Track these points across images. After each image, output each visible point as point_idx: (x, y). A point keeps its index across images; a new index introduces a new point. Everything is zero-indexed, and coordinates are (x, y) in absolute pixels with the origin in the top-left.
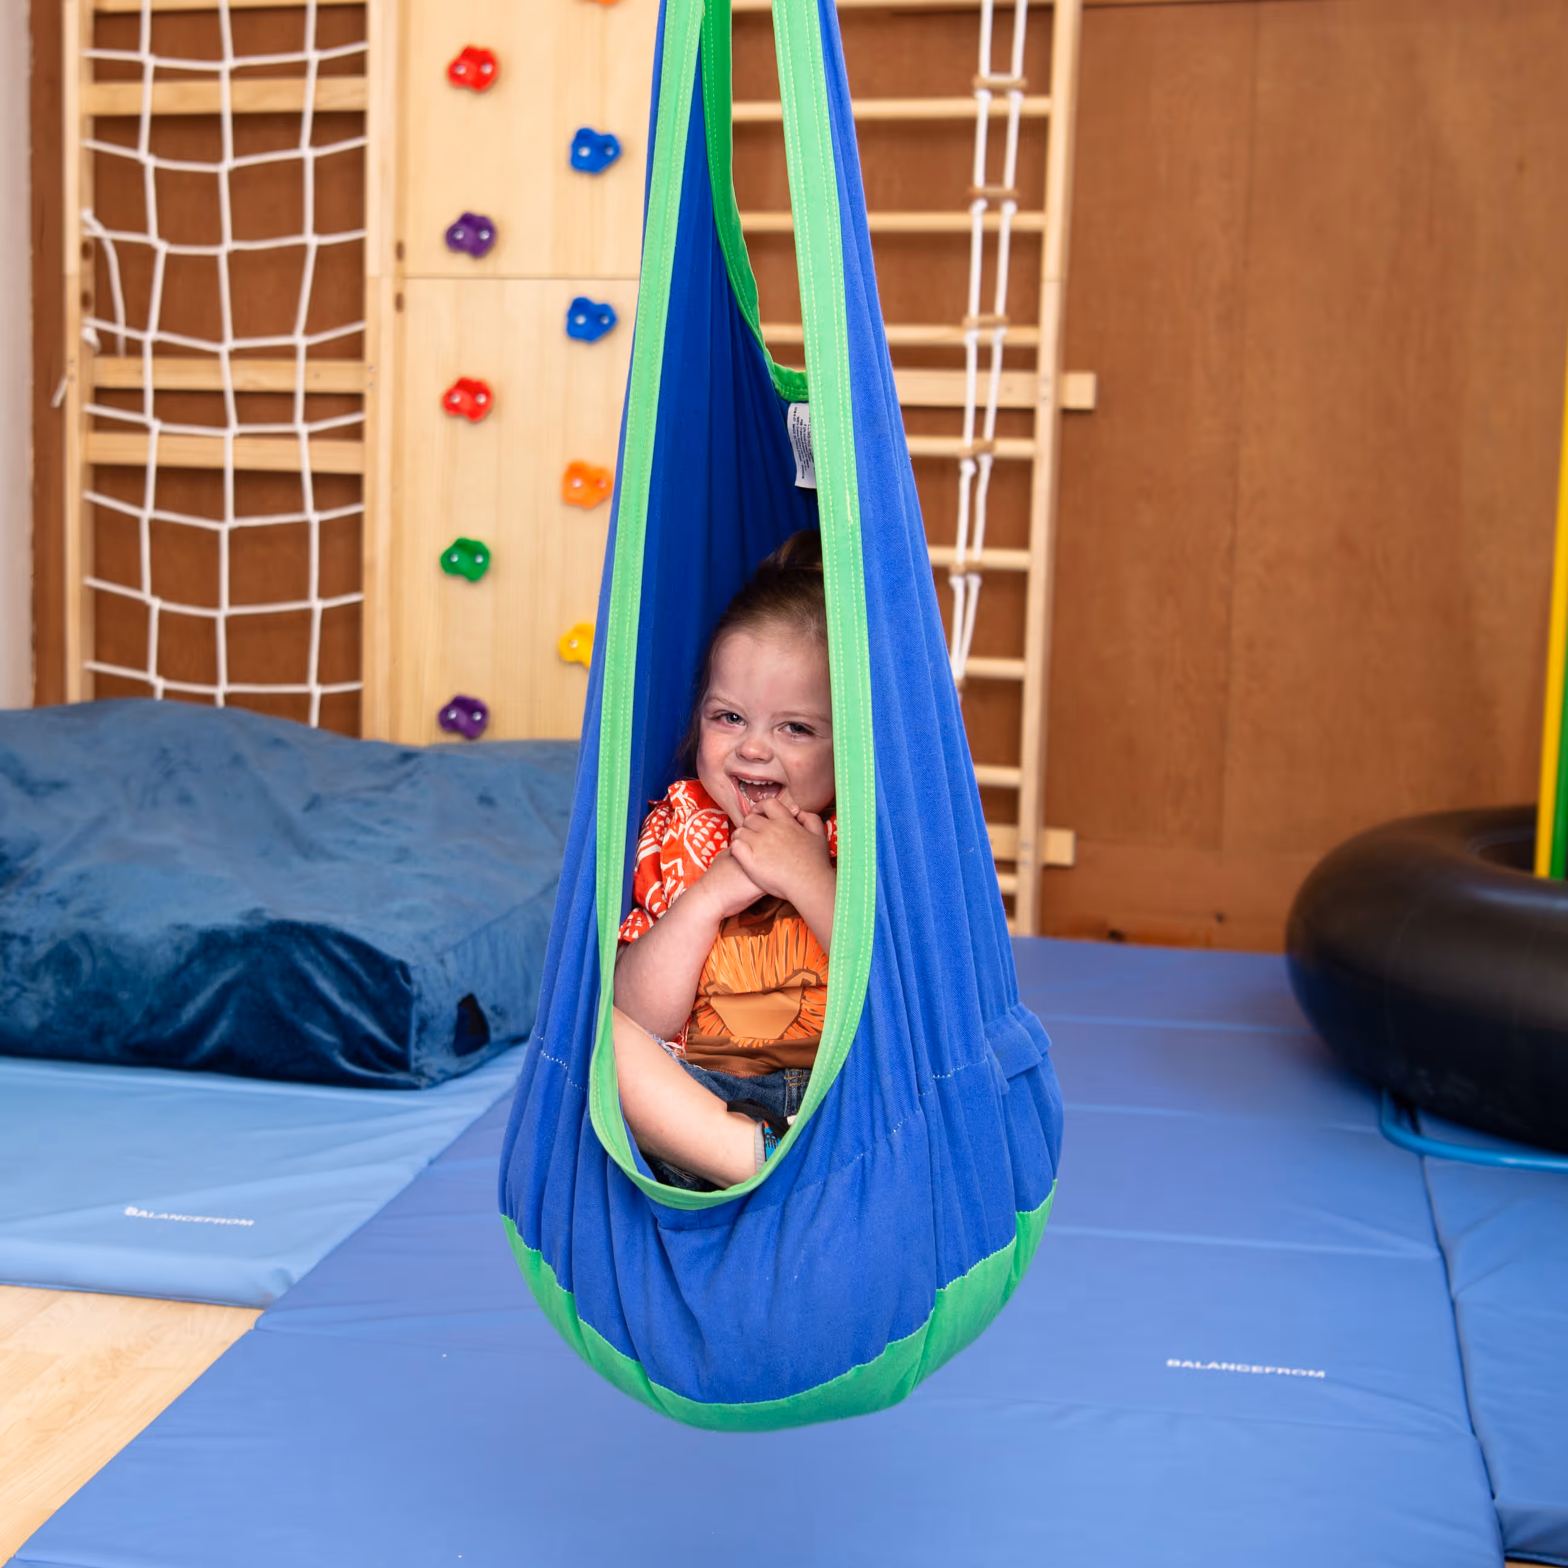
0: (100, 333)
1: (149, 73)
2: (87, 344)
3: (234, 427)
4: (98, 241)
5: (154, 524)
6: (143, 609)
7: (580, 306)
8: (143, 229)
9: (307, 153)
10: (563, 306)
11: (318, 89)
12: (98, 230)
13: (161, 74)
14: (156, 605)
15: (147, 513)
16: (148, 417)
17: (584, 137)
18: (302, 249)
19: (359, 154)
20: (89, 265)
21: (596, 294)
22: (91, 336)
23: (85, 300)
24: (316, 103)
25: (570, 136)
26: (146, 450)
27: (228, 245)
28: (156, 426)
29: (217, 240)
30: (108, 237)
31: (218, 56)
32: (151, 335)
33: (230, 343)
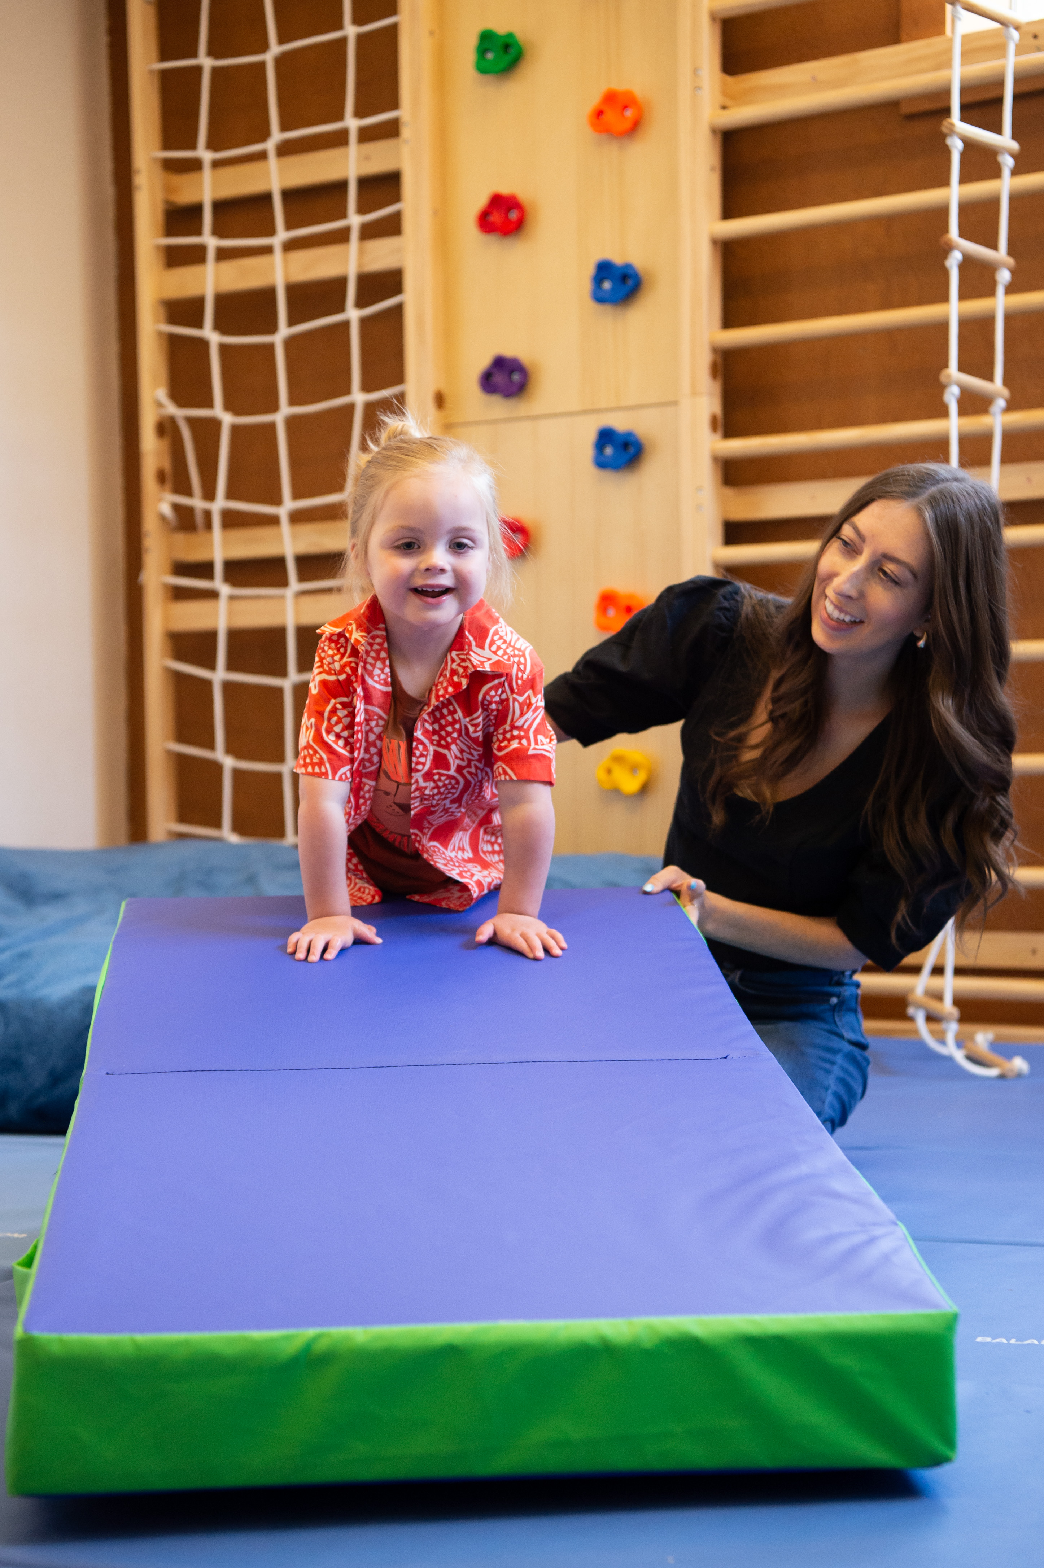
0: (176, 507)
1: (211, 255)
2: (163, 518)
3: (294, 585)
4: (172, 420)
5: (228, 687)
6: (217, 767)
7: (606, 436)
8: (210, 404)
9: (353, 314)
10: (590, 437)
11: (361, 252)
12: (172, 409)
13: (223, 255)
14: (229, 763)
15: (219, 675)
16: (218, 584)
17: (604, 270)
18: (350, 408)
19: (398, 310)
20: (165, 444)
21: (620, 423)
22: (166, 509)
23: (161, 477)
24: (360, 265)
25: (590, 270)
26: (216, 615)
27: (285, 410)
28: (225, 590)
29: (274, 407)
30: (180, 413)
31: (271, 231)
32: (220, 503)
33: (289, 505)
